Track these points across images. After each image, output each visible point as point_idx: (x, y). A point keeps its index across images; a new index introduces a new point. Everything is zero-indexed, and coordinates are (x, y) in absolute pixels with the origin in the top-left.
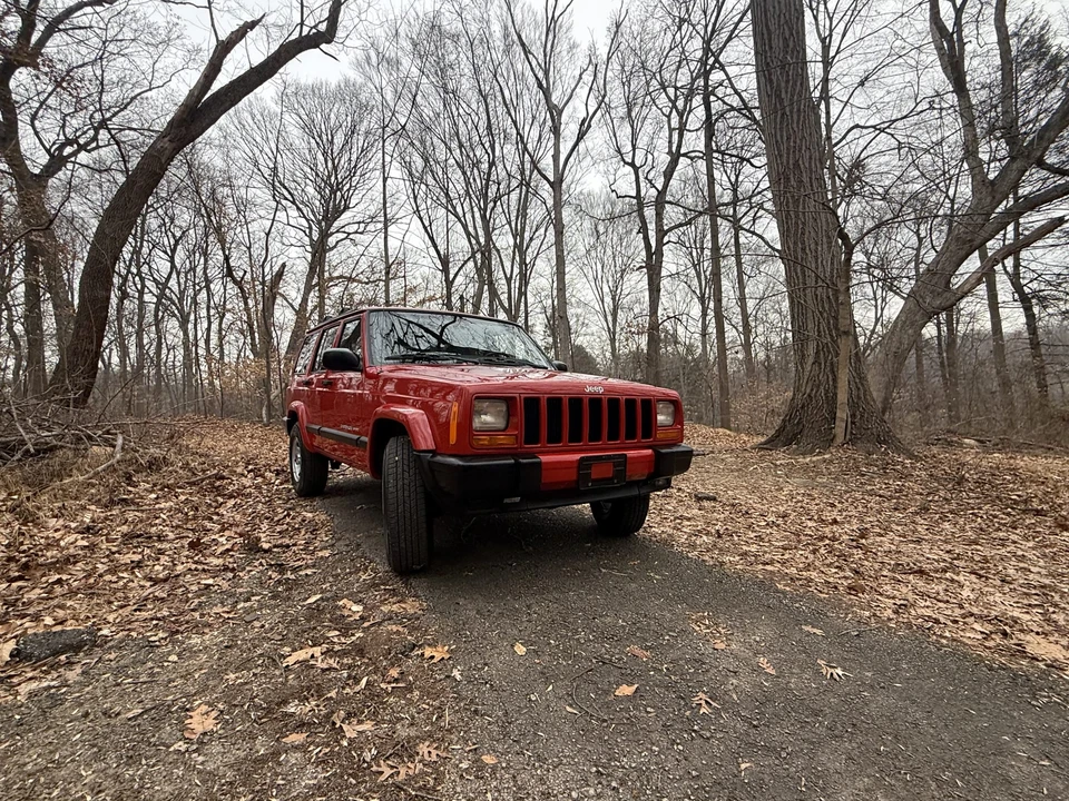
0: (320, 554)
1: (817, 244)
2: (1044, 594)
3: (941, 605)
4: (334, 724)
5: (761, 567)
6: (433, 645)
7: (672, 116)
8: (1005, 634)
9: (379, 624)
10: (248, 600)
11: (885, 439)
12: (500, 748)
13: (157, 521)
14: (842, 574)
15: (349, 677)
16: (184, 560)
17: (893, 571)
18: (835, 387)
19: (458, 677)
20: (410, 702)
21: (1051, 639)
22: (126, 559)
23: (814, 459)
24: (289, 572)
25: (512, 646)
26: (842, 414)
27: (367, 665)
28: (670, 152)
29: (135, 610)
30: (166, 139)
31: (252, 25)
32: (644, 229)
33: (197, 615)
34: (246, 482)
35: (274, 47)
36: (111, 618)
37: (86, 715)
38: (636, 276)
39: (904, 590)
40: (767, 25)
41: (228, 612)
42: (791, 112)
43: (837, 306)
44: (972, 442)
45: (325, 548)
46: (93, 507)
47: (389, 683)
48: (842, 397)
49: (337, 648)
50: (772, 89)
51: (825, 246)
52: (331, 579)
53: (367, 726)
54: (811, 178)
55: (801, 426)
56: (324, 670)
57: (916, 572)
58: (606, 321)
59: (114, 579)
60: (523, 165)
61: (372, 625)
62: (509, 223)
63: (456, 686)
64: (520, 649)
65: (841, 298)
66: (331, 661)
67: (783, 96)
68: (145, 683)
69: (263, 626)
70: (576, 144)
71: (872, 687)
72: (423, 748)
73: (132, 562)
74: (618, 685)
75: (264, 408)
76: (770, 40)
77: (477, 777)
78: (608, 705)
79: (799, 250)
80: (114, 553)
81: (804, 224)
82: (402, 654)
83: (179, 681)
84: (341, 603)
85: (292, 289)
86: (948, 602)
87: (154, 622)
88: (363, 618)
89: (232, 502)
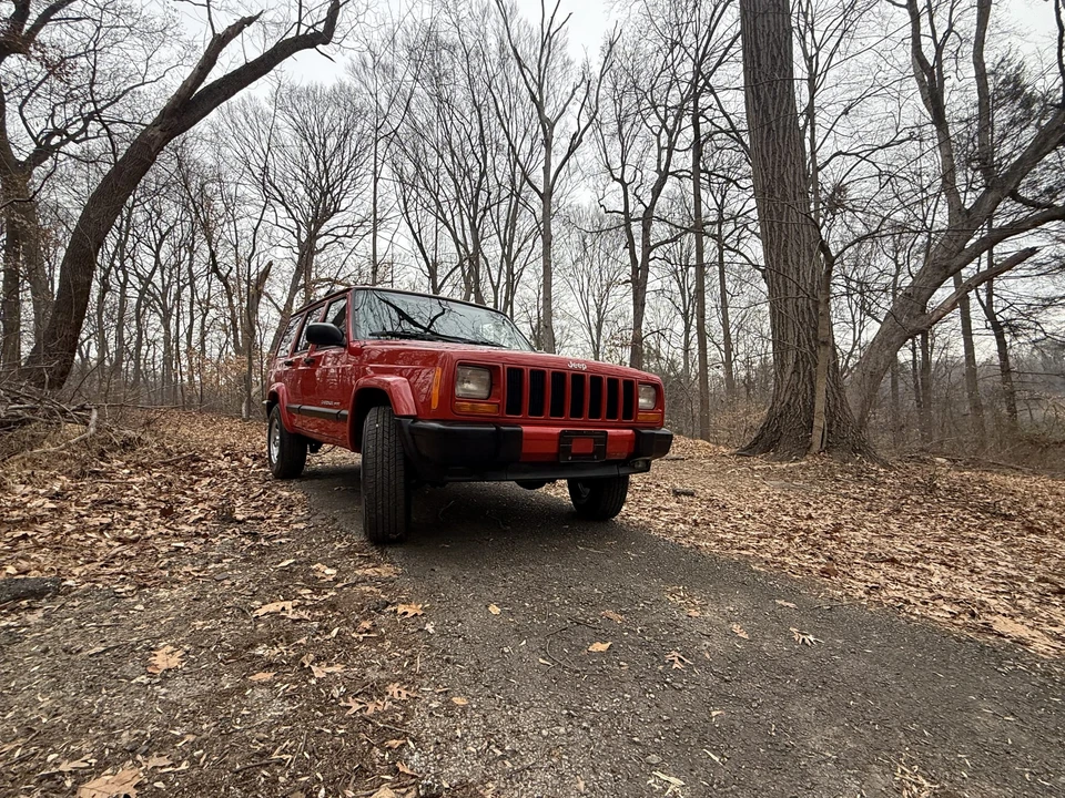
0: (295, 526)
1: (799, 256)
2: (1013, 583)
3: (912, 588)
4: (303, 664)
5: (736, 551)
6: (408, 602)
7: (662, 135)
8: (973, 615)
9: (353, 585)
10: (219, 561)
11: (860, 448)
12: (471, 692)
13: (129, 492)
14: (815, 560)
15: (320, 628)
16: (155, 525)
17: (864, 559)
18: (813, 397)
19: (431, 631)
20: (381, 651)
21: (1018, 620)
22: (95, 521)
23: (791, 465)
24: (263, 540)
25: (487, 607)
26: (820, 422)
27: (339, 617)
28: (658, 171)
29: (102, 566)
30: (157, 128)
31: (249, 21)
32: (631, 245)
33: (166, 573)
34: (223, 464)
35: (271, 44)
36: (76, 571)
37: (46, 651)
38: (621, 289)
39: (876, 575)
40: (756, 44)
41: (198, 572)
42: (777, 128)
43: (817, 318)
44: (944, 461)
45: (301, 521)
46: (64, 478)
47: (361, 633)
48: (820, 406)
49: (308, 603)
50: (759, 104)
51: (807, 259)
52: (305, 547)
53: (337, 669)
54: (794, 192)
55: (779, 434)
56: (294, 621)
57: (888, 561)
58: (591, 333)
59: (82, 537)
60: (514, 176)
61: (345, 586)
62: (498, 233)
63: (429, 638)
64: (495, 610)
65: (821, 309)
66: (302, 613)
67: (770, 112)
68: (108, 626)
69: (233, 584)
70: (567, 158)
71: (843, 652)
72: (393, 689)
73: (101, 524)
74: (592, 643)
75: (244, 405)
76: (759, 57)
77: (446, 716)
78: (581, 660)
79: (781, 261)
80: (83, 516)
81: (787, 236)
82: (375, 610)
83: (144, 626)
84: (314, 567)
85: (278, 289)
86: (918, 586)
87: (122, 576)
88: (336, 580)
89: (208, 480)
